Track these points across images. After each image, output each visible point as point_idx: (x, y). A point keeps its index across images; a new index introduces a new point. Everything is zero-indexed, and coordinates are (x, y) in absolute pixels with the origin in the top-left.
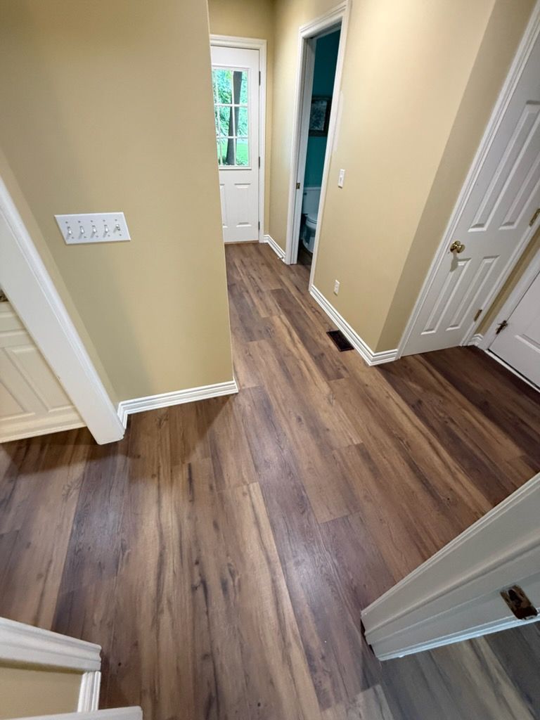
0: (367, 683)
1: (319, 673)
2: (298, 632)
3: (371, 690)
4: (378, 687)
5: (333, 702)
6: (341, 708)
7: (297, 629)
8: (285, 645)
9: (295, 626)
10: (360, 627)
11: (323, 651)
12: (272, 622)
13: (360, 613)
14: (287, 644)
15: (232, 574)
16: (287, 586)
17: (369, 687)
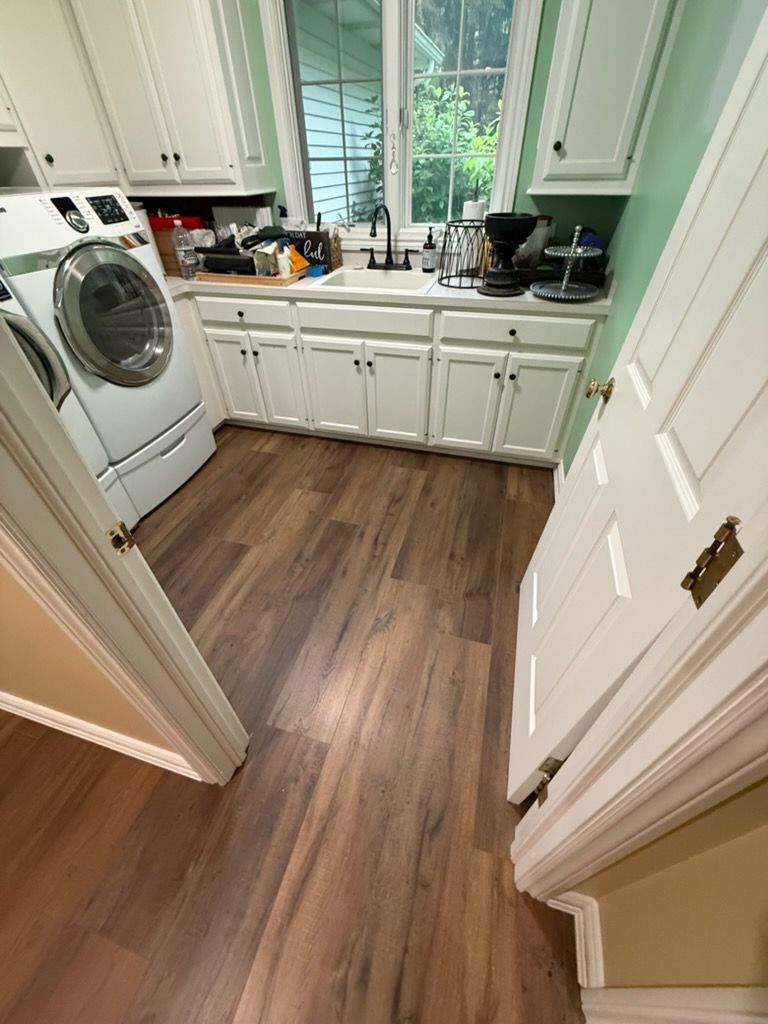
0: (276, 733)
1: (310, 770)
2: (304, 824)
3: (279, 725)
4: (269, 723)
5: (314, 743)
6: (310, 735)
7: (302, 828)
8: (328, 821)
9: (302, 833)
10: (239, 776)
11: (292, 785)
12: (327, 861)
13: (226, 786)
14: (325, 821)
15: (344, 987)
16: (276, 893)
17: (277, 729)
